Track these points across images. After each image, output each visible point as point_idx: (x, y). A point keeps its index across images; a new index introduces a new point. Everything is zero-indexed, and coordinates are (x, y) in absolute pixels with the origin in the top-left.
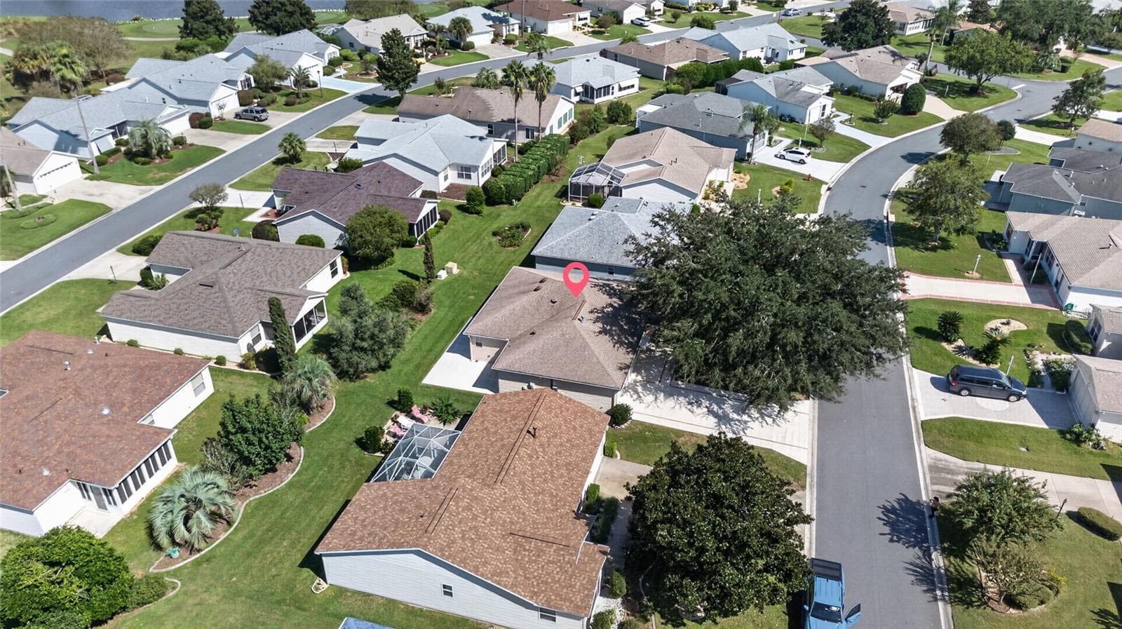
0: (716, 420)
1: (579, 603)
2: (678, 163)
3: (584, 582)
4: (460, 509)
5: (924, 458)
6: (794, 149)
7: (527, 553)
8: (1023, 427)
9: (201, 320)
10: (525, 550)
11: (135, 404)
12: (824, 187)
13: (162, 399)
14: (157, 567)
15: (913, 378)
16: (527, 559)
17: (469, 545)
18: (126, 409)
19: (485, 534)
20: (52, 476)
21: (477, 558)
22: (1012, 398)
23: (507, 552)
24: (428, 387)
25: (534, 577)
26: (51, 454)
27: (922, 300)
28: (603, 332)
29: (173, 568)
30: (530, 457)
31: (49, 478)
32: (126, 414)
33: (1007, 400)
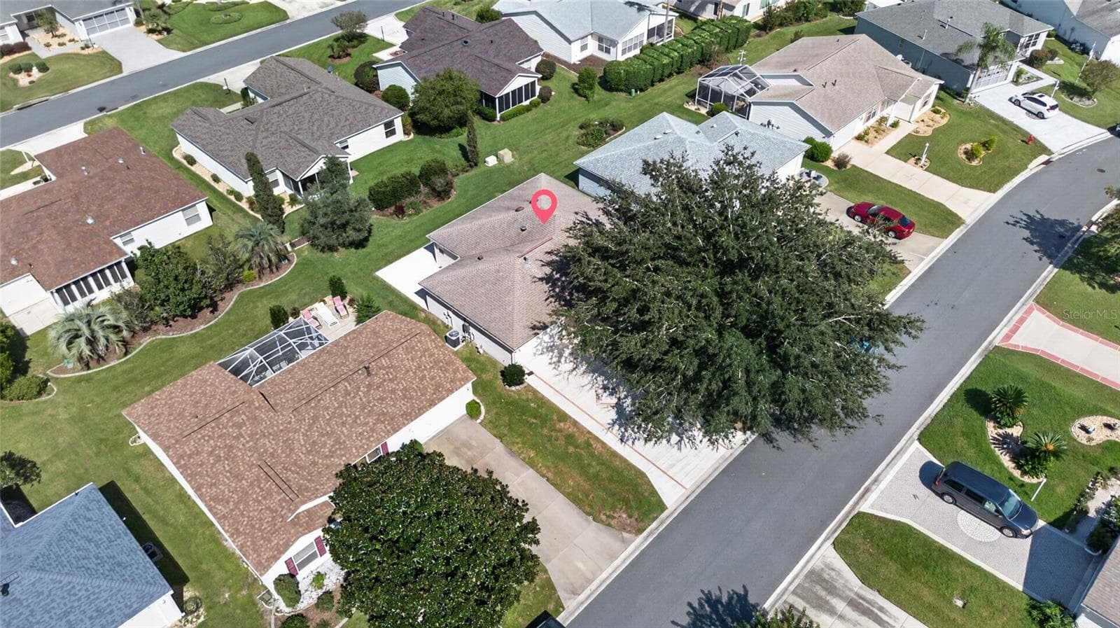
0: (615, 417)
1: (263, 561)
2: (837, 87)
3: (281, 542)
4: (230, 424)
5: (816, 557)
6: (1036, 96)
7: (258, 491)
8: (986, 575)
9: (230, 154)
10: (259, 487)
11: (118, 220)
12: (1044, 158)
13: (143, 222)
14: (54, 372)
15: (906, 450)
16: (254, 496)
17: (212, 461)
18: (107, 223)
19: (236, 456)
20: (17, 266)
21: (208, 476)
22: (1006, 531)
23: (244, 482)
24: (377, 279)
25: (248, 517)
26: (26, 247)
27: (1023, 354)
28: (548, 279)
29: (62, 376)
30: (347, 393)
31: (14, 268)
32: (106, 228)
33: (1001, 530)
